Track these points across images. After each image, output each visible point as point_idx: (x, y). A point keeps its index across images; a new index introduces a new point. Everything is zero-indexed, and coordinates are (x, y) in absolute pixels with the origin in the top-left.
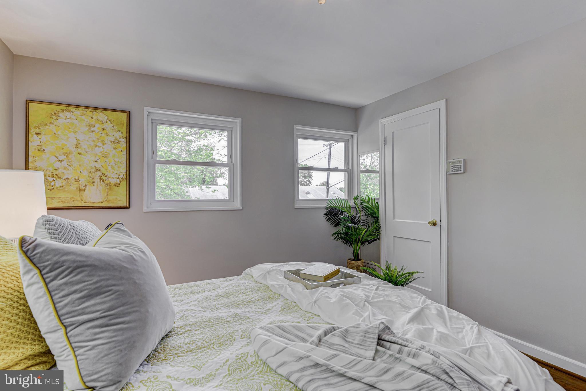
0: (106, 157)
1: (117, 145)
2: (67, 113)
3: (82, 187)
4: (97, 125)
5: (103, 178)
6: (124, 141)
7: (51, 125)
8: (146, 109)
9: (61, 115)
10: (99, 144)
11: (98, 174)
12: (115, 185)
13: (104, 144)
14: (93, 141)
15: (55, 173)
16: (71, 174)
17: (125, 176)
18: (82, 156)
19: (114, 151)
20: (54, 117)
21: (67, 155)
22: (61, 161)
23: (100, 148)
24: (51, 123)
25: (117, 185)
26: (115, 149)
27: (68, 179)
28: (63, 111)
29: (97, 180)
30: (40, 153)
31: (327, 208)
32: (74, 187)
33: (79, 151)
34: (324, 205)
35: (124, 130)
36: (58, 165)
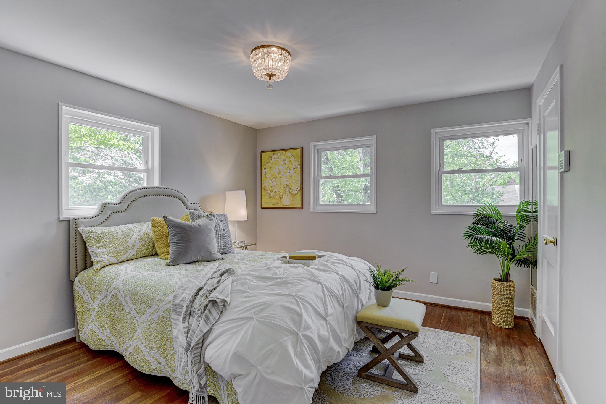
0: (291, 178)
1: (296, 170)
2: (275, 156)
3: (281, 197)
4: (287, 160)
5: (290, 190)
6: (299, 167)
7: (269, 163)
8: (312, 144)
9: (273, 157)
10: (288, 171)
11: (288, 188)
12: (295, 195)
13: (290, 170)
14: (286, 169)
15: (271, 188)
16: (276, 189)
17: (300, 189)
18: (281, 178)
19: (295, 174)
20: (270, 158)
21: (275, 178)
22: (273, 182)
23: (289, 173)
24: (269, 162)
25: (296, 194)
26: (295, 172)
27: (275, 192)
28: (273, 154)
29: (287, 192)
30: (265, 179)
31: (477, 215)
32: (278, 197)
33: (280, 175)
34: (473, 211)
35: (300, 160)
36: (272, 184)
